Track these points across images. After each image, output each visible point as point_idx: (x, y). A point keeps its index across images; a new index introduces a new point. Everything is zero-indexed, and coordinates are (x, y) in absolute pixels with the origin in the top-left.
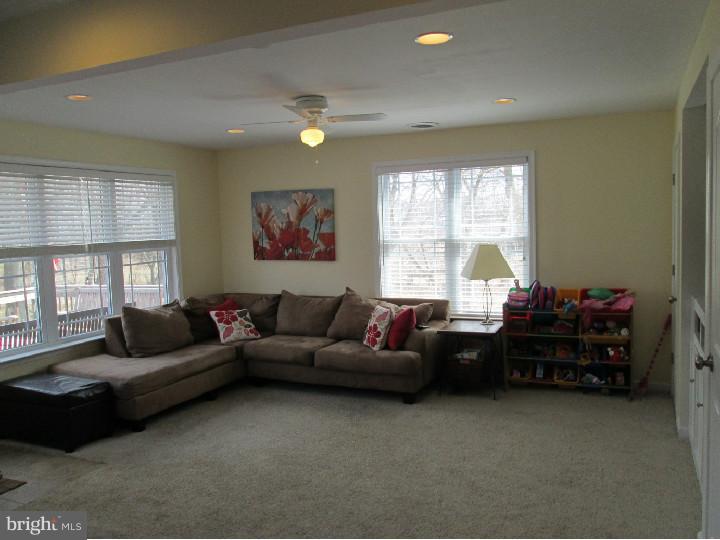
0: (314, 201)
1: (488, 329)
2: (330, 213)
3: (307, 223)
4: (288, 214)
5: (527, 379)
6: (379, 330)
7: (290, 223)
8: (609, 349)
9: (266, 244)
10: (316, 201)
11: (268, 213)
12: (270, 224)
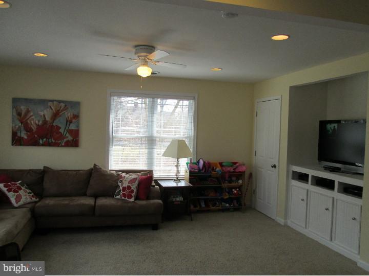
0: (66, 108)
1: (177, 184)
2: (76, 117)
3: (60, 122)
4: (44, 116)
5: (198, 208)
6: (132, 189)
7: (45, 122)
8: (233, 190)
9: (24, 135)
10: (67, 108)
11: (26, 114)
12: (29, 121)
